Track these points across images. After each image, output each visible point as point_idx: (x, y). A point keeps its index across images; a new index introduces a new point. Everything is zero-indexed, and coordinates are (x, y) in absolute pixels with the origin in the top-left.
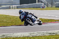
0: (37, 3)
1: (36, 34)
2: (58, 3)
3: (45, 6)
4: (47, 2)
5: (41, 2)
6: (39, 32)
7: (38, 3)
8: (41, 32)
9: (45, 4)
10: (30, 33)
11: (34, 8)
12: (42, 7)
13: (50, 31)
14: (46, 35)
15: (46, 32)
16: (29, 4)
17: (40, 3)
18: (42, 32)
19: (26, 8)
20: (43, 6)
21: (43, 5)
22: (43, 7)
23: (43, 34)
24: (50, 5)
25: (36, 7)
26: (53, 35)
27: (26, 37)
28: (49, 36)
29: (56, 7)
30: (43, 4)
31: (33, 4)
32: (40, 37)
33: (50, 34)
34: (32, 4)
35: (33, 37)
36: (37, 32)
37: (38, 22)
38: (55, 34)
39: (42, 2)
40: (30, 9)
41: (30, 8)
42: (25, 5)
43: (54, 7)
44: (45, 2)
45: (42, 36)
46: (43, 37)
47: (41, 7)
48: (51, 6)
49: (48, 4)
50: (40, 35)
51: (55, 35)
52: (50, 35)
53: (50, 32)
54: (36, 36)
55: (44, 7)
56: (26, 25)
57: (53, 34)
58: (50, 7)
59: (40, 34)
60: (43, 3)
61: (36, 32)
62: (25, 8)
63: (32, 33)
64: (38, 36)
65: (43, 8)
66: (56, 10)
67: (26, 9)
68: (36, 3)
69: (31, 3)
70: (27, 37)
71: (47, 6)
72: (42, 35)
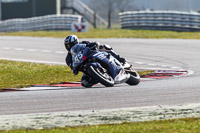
0: (59, 15)
1: (55, 120)
2: (129, 13)
3: (86, 24)
4: (92, 12)
5: (71, 11)
6: (65, 113)
7: (62, 13)
8: (71, 113)
9: (85, 18)
10: (34, 115)
11: (48, 30)
12: (77, 27)
13: (105, 110)
14: (91, 124)
15: (89, 112)
16: (32, 19)
17: (68, 15)
18: (78, 113)
19: (21, 32)
20: (79, 23)
21: (80, 20)
22: (80, 27)
23: (81, 119)
24: (102, 20)
25: (57, 29)
26: (116, 122)
27: (22, 129)
28: (100, 125)
29: (123, 28)
30: (80, 17)
31: (45, 17)
32: (70, 130)
33: (105, 119)
34: (40, 18)
35: (46, 129)
36: (60, 113)
37: (129, 76)
38: (120, 119)
39: (75, 11)
40: (34, 36)
41: (34, 30)
42: (17, 20)
43: (116, 29)
44: (86, 10)
45: (78, 127)
46: (79, 130)
47: (73, 28)
48: (107, 24)
49: (95, 17)
50: (70, 122)
51: (120, 122)
52: (103, 122)
53: (104, 112)
54: (56, 128)
55: (83, 27)
56: (87, 87)
57: (115, 118)
58: (104, 29)
59: (71, 119)
60: (79, 14)
61: (56, 114)
62: (17, 30)
63: (44, 115)
64: (63, 126)
65: (79, 31)
66: (123, 37)
67: (20, 35)
68: (55, 13)
69: (37, 16)
70: (27, 129)
71: (94, 25)
72: (78, 123)
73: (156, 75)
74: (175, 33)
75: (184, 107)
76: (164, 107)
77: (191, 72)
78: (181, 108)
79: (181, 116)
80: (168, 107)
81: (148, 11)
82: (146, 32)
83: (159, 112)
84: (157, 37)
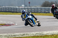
73: (6, 25)
74: (12, 13)
75: (15, 34)
76: (9, 34)
77: (16, 24)
78: (14, 34)
79: (14, 37)
80: (10, 34)
81: (4, 7)
82: (3, 13)
83: (7, 35)
84: (6, 14)
